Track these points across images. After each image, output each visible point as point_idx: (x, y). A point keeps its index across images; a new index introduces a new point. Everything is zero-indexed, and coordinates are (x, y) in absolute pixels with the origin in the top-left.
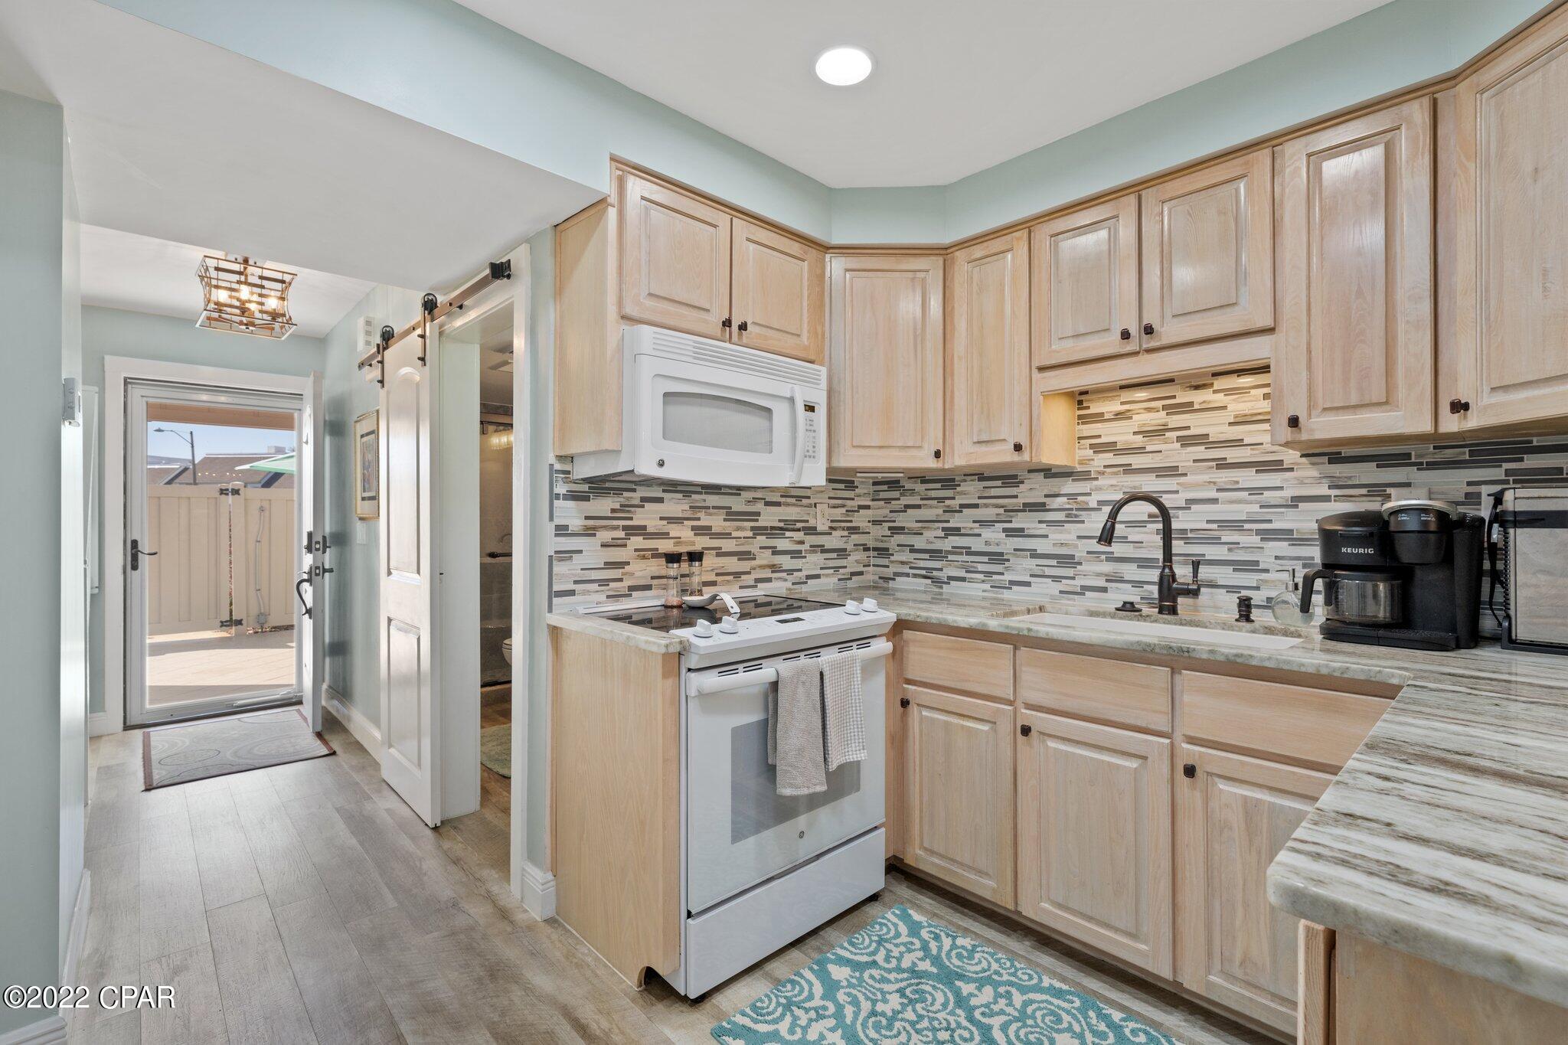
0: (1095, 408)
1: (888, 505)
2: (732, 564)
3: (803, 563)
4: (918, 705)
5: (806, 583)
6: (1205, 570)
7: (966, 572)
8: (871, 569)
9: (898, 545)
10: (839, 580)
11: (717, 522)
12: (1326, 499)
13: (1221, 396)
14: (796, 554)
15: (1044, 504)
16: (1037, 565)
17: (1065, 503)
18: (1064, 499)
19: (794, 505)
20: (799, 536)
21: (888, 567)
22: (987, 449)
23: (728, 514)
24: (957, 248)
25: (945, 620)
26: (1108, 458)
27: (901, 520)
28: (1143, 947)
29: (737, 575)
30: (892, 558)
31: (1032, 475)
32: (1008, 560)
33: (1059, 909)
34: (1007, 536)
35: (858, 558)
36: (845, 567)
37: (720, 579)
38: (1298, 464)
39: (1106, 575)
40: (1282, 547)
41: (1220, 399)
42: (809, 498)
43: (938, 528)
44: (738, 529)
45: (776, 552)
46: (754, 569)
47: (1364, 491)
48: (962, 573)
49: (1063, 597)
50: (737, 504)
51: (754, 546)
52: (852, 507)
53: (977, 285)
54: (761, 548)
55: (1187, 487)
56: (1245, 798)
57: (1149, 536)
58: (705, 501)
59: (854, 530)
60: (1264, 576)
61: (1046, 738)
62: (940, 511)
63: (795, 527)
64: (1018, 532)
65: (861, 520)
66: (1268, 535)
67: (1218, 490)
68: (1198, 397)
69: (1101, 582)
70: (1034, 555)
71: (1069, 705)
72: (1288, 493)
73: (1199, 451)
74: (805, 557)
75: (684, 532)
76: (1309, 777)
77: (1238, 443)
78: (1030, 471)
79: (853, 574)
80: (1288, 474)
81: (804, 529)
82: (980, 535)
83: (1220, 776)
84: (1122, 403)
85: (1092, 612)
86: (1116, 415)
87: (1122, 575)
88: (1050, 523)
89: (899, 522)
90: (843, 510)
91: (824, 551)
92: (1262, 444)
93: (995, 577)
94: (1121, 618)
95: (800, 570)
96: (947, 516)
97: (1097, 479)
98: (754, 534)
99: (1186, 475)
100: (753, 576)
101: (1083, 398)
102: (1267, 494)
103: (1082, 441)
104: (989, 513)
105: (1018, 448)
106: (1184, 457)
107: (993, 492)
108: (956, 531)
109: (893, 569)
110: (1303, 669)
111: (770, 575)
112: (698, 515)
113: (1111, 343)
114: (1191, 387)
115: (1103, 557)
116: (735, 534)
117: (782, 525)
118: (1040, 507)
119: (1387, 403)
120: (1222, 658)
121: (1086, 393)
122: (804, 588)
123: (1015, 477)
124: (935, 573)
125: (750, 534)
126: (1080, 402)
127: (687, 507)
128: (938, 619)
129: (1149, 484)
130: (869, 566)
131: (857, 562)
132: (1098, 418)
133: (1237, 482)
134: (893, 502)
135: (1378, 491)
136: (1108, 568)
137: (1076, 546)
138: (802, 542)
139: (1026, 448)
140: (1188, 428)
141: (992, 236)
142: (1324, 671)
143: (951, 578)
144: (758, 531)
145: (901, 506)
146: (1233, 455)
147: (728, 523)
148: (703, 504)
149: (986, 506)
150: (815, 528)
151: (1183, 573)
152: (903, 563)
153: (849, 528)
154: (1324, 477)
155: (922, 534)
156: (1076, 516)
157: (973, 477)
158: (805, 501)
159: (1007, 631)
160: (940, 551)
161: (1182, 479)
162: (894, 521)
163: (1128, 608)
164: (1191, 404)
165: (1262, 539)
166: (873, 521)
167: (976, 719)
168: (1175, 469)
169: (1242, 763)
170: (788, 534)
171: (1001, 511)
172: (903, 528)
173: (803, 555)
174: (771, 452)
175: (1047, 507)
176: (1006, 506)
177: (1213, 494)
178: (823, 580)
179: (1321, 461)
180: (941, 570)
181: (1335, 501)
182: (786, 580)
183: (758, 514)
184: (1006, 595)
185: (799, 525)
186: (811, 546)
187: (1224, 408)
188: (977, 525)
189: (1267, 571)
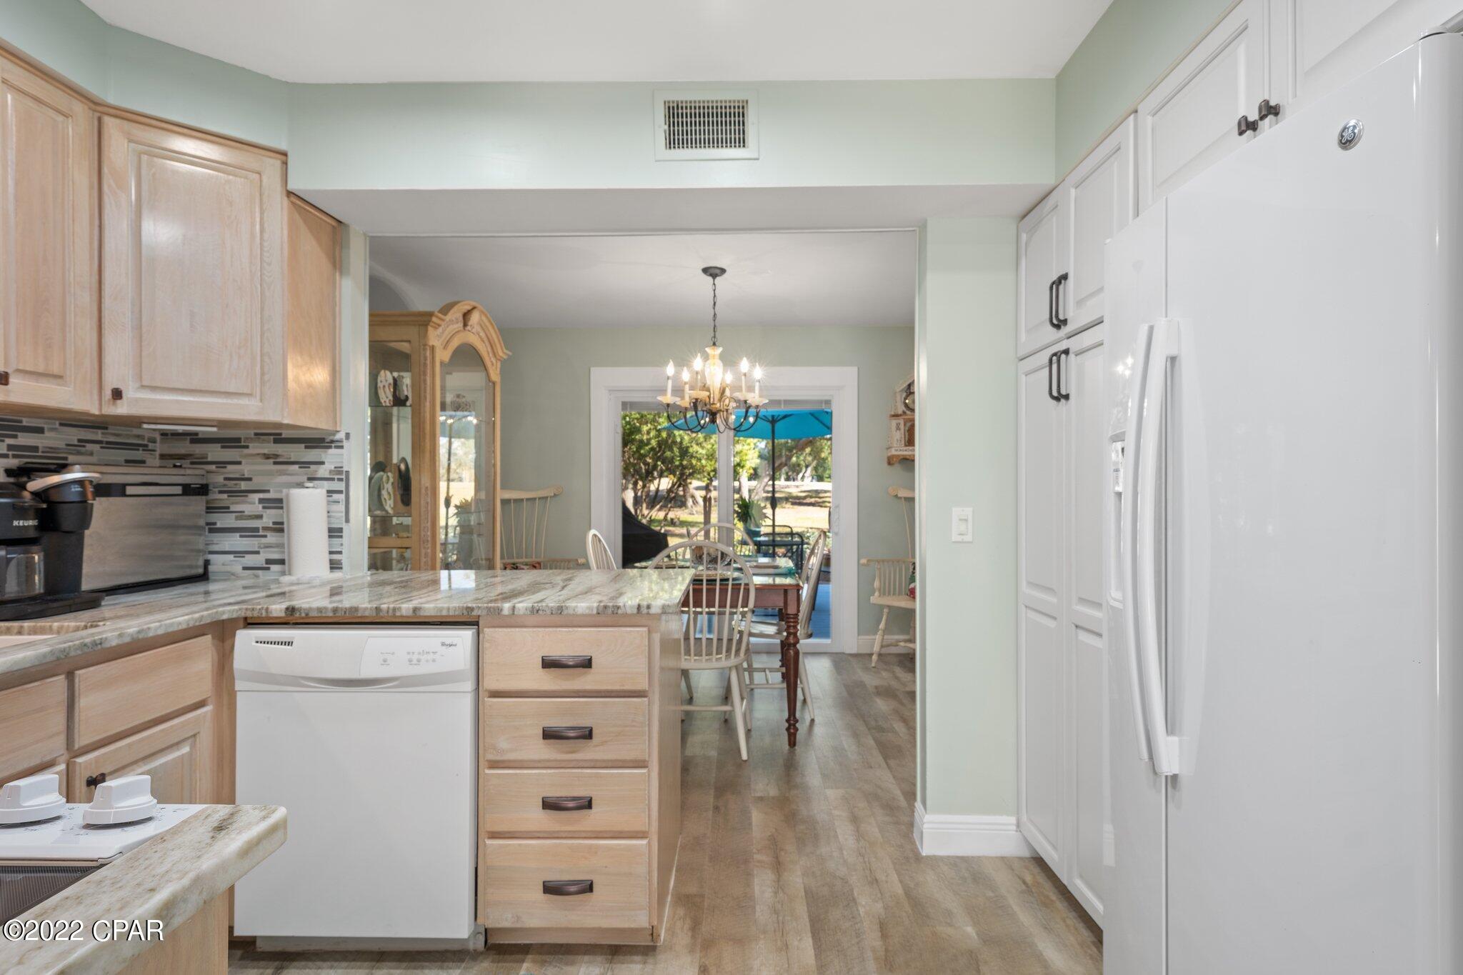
119: (60, 378)
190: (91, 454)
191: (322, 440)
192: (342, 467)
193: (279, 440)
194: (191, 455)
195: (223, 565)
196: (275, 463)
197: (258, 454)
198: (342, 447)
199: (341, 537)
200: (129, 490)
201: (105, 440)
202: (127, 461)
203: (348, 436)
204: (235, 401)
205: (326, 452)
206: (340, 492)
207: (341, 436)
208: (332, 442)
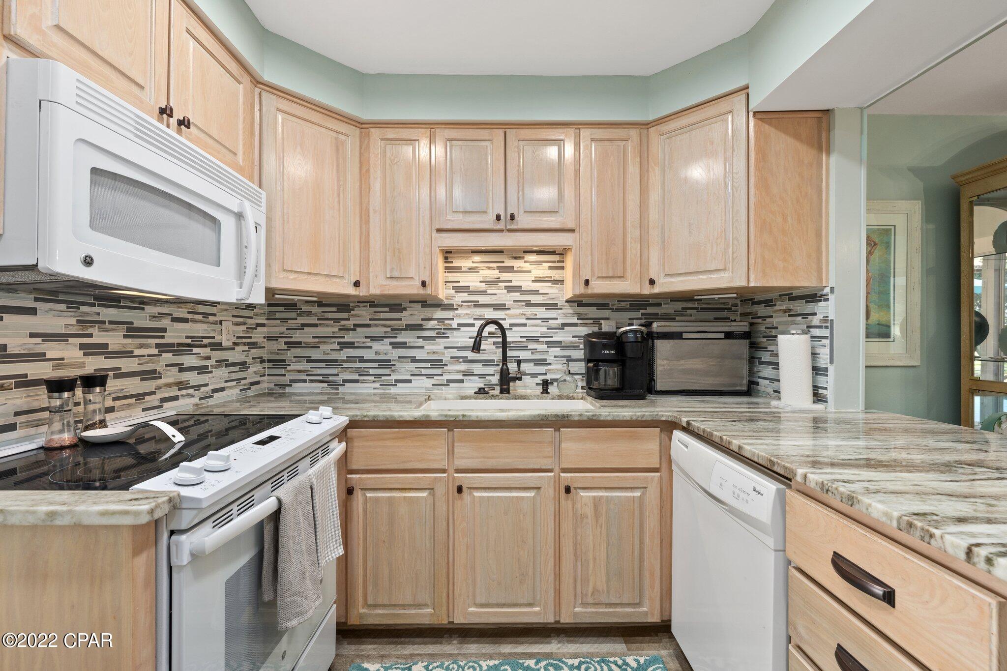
0: (456, 263)
1: (284, 324)
2: (134, 385)
3: (209, 378)
4: (361, 489)
5: (212, 396)
6: (525, 366)
7: (359, 375)
8: (266, 378)
9: (295, 357)
10: (241, 390)
11: (115, 340)
12: (575, 325)
13: (527, 264)
14: (202, 370)
15: (421, 325)
16: (416, 368)
17: (436, 325)
18: (436, 322)
19: (201, 322)
20: (205, 351)
21: (284, 375)
22: (397, 283)
23: (128, 330)
24: (371, 126)
25: (392, 416)
26: (464, 296)
27: (297, 336)
28: (537, 609)
29: (139, 397)
30: (288, 368)
31: (412, 305)
32: (394, 365)
33: (483, 608)
34: (393, 348)
35: (255, 369)
36: (246, 378)
37: (118, 403)
38: (564, 306)
39: (463, 372)
40: (556, 351)
41: (527, 266)
42: (215, 315)
43: (335, 342)
44: (141, 346)
45: (182, 369)
46: (160, 388)
47: (591, 321)
48: (356, 377)
49: (434, 388)
50: (140, 319)
51: (159, 364)
52: (251, 324)
53: (390, 159)
54: (167, 366)
55: (510, 316)
56: (594, 497)
57: (489, 346)
58: (98, 314)
59: (253, 345)
60: (549, 367)
61: (472, 490)
62: (336, 329)
63: (202, 343)
64: (403, 345)
65: (258, 336)
66: (551, 344)
67: (527, 319)
68: (517, 264)
69: (459, 377)
70: (414, 360)
71: (490, 464)
72: (560, 321)
73: (517, 296)
74: (211, 372)
75: (71, 352)
76: (624, 477)
77: (536, 292)
78: (411, 302)
79: (252, 384)
80: (560, 311)
81: (211, 345)
82: (371, 347)
83: (580, 488)
84: (473, 262)
85: (463, 396)
86: (470, 269)
87: (472, 371)
88: (425, 338)
89: (295, 337)
90: (244, 328)
91: (228, 365)
92: (548, 294)
93: (383, 378)
94: (481, 399)
95: (207, 385)
96: (342, 333)
97: (457, 309)
98: (159, 351)
99: (509, 309)
100: (159, 395)
101: (448, 255)
102: (550, 321)
103: (448, 284)
104: (379, 331)
105: (424, 284)
106: (508, 298)
107: (382, 316)
108: (351, 345)
109: (289, 377)
110: (625, 419)
111: (176, 393)
112: (90, 331)
113: (488, 221)
114: (512, 257)
115: (461, 360)
116: (137, 352)
117: (189, 341)
118: (419, 327)
119: (623, 277)
120: (585, 418)
121: (450, 252)
122: (211, 402)
123: (400, 305)
124: (331, 378)
125: (155, 351)
126: (446, 258)
127: (73, 321)
128: (383, 416)
129: (491, 314)
130: (264, 375)
131: (255, 373)
132: (458, 270)
133: (536, 315)
134: (290, 321)
135: (597, 321)
136: (463, 367)
137: (443, 354)
138: (208, 358)
139: (429, 285)
140: (511, 281)
141: (401, 126)
142: (634, 418)
143: (345, 381)
144: (163, 348)
145: (297, 325)
146: (534, 299)
147: (129, 341)
148: (96, 318)
149: (376, 326)
150: (220, 344)
151: (512, 367)
152: (300, 371)
153: (249, 344)
154: (576, 314)
155: (319, 347)
156: (444, 333)
157: (365, 304)
158: (211, 318)
159: (446, 419)
160: (336, 361)
161: (508, 312)
162: (291, 337)
163: (481, 392)
164: (513, 267)
165: (548, 347)
166: (268, 337)
167: (416, 489)
168: (504, 305)
169: (593, 477)
170: (195, 350)
171: (389, 329)
172: (300, 343)
173: (210, 370)
174: (218, 265)
175: (424, 327)
176: (392, 326)
177: (524, 321)
178: (227, 392)
179: (574, 305)
180: (337, 375)
181: (580, 326)
182: (193, 396)
183: (164, 330)
184: (393, 390)
185: (206, 341)
186: (217, 361)
187: (530, 272)
188: (369, 340)
189: (550, 364)
190: (691, 315)
191: (815, 295)
192: (828, 317)
193: (792, 298)
194: (752, 313)
195: (764, 387)
196: (790, 316)
197: (781, 310)
198: (827, 300)
199: (827, 375)
200: (684, 336)
201: (700, 307)
202: (715, 319)
203: (832, 289)
204: (716, 275)
205: (817, 304)
206: (826, 338)
207: (827, 290)
208: (822, 296)
